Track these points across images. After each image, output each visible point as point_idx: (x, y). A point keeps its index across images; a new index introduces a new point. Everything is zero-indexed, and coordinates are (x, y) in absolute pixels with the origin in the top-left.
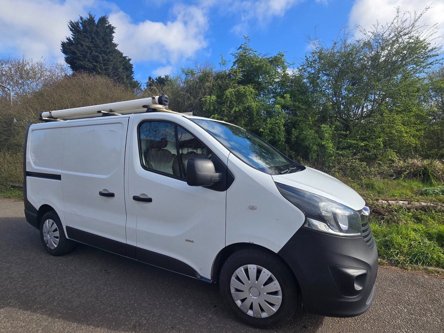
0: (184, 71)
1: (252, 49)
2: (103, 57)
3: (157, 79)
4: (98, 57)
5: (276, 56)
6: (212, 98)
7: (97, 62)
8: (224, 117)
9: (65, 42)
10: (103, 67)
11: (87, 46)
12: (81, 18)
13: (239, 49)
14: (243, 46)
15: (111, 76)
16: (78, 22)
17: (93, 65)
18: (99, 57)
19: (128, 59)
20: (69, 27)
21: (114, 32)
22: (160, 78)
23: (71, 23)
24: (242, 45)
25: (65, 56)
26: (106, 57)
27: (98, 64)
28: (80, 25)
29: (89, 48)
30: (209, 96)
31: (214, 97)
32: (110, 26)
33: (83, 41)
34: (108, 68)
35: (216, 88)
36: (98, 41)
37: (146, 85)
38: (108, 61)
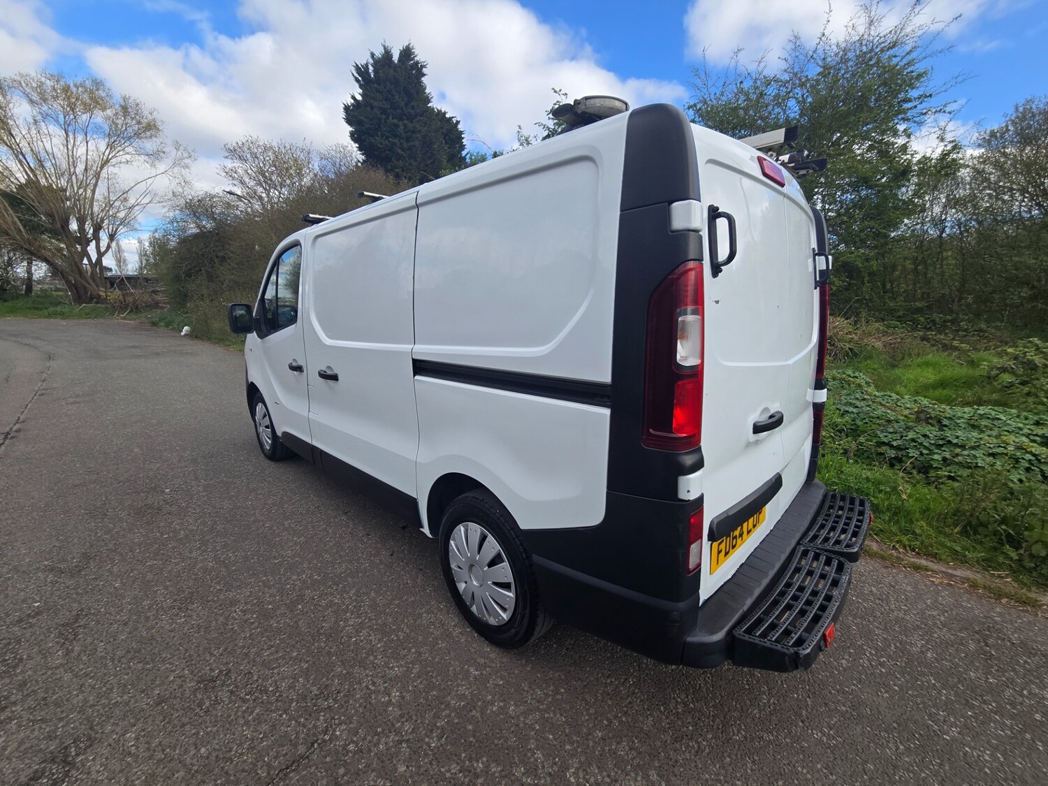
2: (405, 125)
4: (397, 126)
7: (396, 136)
9: (350, 104)
10: (405, 145)
11: (380, 108)
12: (373, 55)
15: (419, 159)
16: (367, 63)
17: (389, 141)
18: (399, 126)
19: (455, 122)
20: (353, 75)
21: (424, 75)
23: (357, 68)
25: (351, 129)
26: (410, 126)
27: (396, 141)
28: (371, 69)
29: (384, 111)
32: (417, 63)
33: (374, 99)
34: (414, 146)
36: (397, 97)
38: (413, 132)
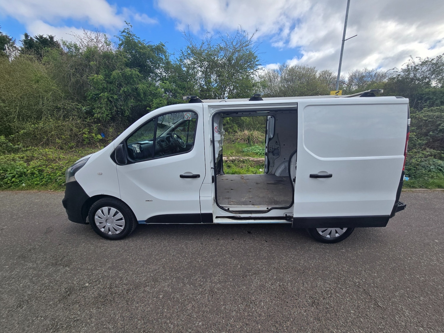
0: (66, 44)
1: (135, 35)
3: (37, 38)
5: (158, 45)
6: (99, 77)
8: (114, 95)
13: (122, 33)
14: (126, 31)
22: (41, 37)
24: (125, 29)
30: (96, 75)
31: (101, 77)
35: (104, 67)
37: (22, 44)
